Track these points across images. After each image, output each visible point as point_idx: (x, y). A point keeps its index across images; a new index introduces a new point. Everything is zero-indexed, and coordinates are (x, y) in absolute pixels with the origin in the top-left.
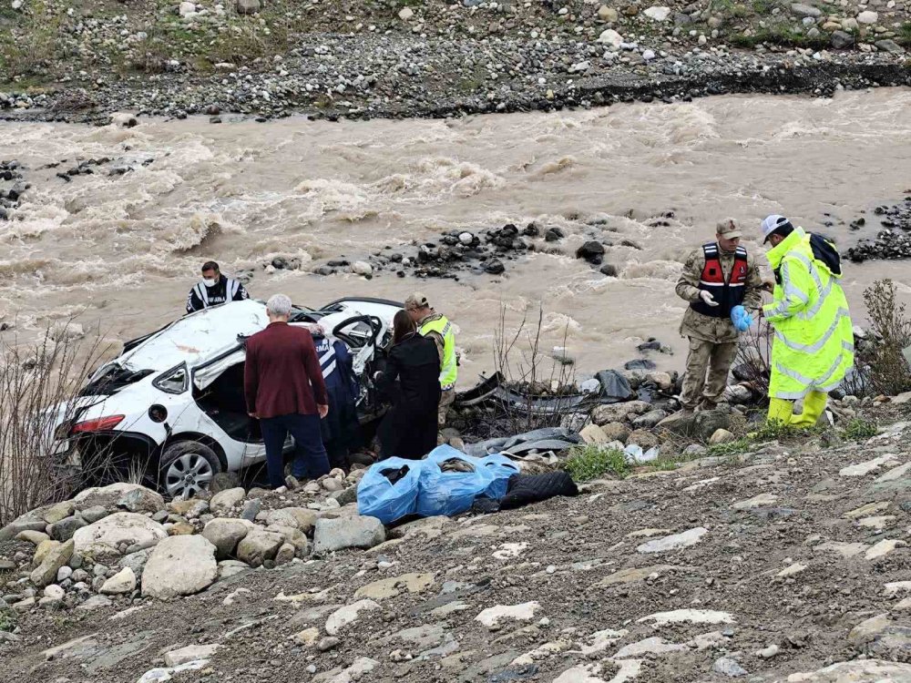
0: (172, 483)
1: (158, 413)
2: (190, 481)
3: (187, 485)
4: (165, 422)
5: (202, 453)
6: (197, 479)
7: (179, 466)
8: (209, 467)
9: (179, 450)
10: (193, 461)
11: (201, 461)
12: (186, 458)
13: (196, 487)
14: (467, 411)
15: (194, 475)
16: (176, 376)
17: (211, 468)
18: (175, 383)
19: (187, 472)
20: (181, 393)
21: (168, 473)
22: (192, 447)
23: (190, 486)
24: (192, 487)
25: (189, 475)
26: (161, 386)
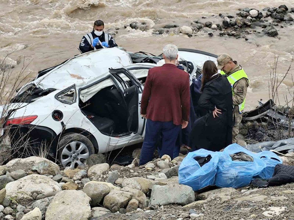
0: (64, 159)
1: (57, 115)
2: (75, 158)
3: (73, 160)
4: (61, 121)
5: (83, 141)
6: (80, 157)
7: (69, 148)
8: (87, 150)
9: (69, 139)
11: (82, 146)
12: (73, 144)
13: (79, 162)
14: (249, 123)
15: (78, 154)
16: (69, 93)
17: (88, 151)
18: (68, 97)
19: (74, 153)
20: (72, 104)
21: (63, 152)
22: (78, 138)
23: (75, 161)
24: (77, 162)
25: (75, 154)
26: (60, 99)
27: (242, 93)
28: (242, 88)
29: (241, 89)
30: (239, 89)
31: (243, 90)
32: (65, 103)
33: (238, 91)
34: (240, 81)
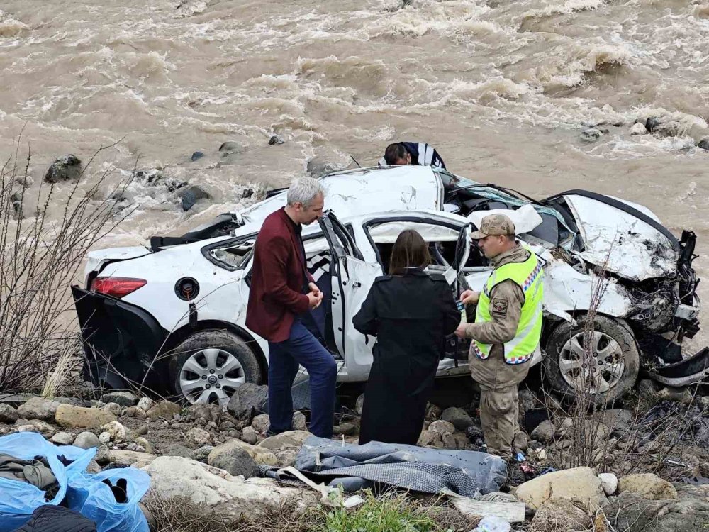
0: (188, 379)
2: (213, 382)
3: (208, 387)
4: (192, 302)
5: (235, 353)
6: (223, 383)
7: (201, 360)
8: (242, 372)
9: (202, 340)
10: (221, 359)
11: (232, 361)
12: (211, 353)
13: (220, 394)
15: (221, 377)
16: (242, 247)
17: (244, 374)
18: (232, 256)
19: (212, 371)
20: (235, 270)
21: (184, 366)
22: (221, 342)
23: (213, 389)
24: (215, 391)
25: (214, 375)
26: (214, 256)
27: (504, 314)
28: (504, 304)
29: (501, 304)
30: (497, 305)
31: (506, 308)
32: (219, 266)
33: (495, 310)
34: (500, 287)
